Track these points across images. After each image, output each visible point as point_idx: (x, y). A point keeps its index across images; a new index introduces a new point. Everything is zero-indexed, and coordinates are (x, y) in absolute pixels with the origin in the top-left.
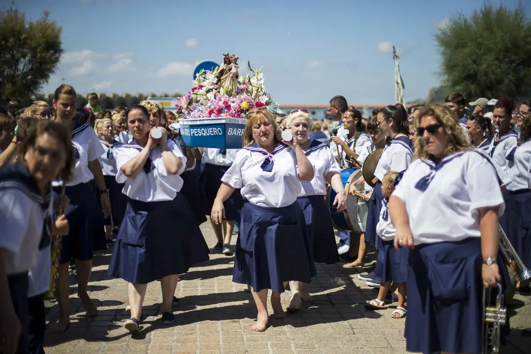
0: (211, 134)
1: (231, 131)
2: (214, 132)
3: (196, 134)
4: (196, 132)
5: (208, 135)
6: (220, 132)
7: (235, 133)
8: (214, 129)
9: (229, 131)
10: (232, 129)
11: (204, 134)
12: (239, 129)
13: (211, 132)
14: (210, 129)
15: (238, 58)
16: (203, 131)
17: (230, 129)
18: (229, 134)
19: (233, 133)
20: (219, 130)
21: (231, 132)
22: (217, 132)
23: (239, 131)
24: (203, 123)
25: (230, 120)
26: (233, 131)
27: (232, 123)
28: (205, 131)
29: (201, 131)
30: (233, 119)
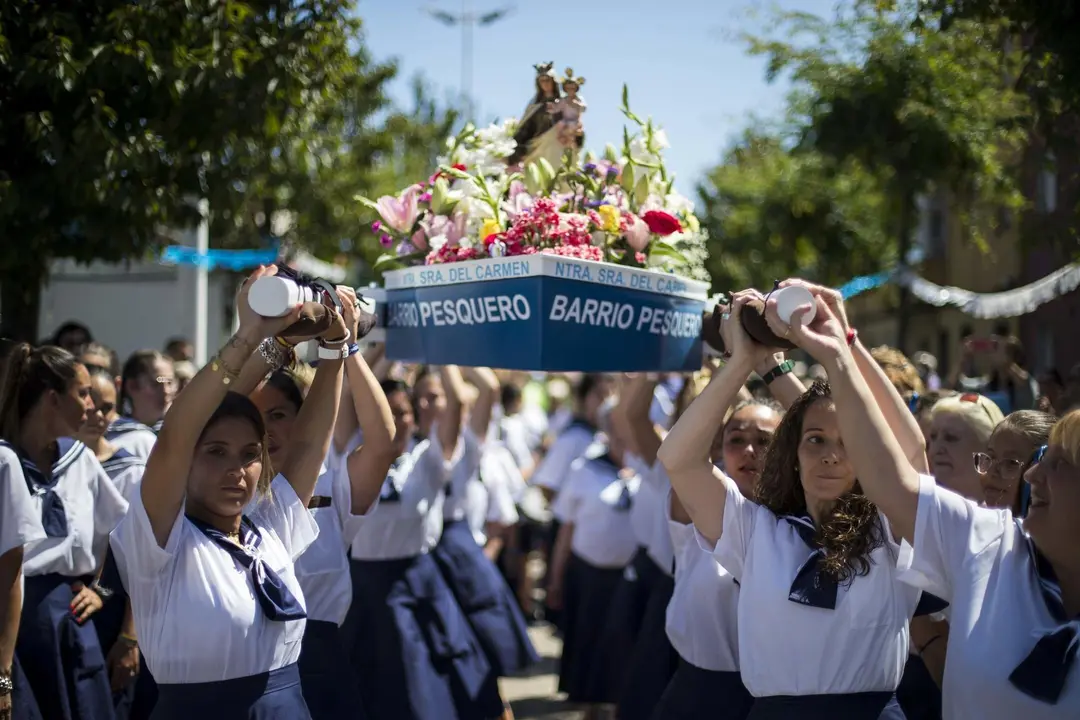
0: (492, 319)
1: (562, 308)
2: (502, 309)
3: (440, 318)
4: (437, 313)
5: (481, 320)
6: (523, 311)
7: (577, 315)
8: (501, 299)
9: (556, 306)
10: (565, 299)
11: (467, 320)
12: (589, 302)
13: (490, 309)
14: (488, 300)
15: (582, 80)
16: (462, 306)
17: (558, 298)
18: (553, 316)
19: (571, 313)
20: (520, 302)
21: (561, 310)
22: (512, 309)
23: (591, 307)
24: (464, 279)
25: (559, 264)
26: (567, 308)
27: (565, 276)
28: (470, 306)
29: (454, 309)
30: (569, 264)
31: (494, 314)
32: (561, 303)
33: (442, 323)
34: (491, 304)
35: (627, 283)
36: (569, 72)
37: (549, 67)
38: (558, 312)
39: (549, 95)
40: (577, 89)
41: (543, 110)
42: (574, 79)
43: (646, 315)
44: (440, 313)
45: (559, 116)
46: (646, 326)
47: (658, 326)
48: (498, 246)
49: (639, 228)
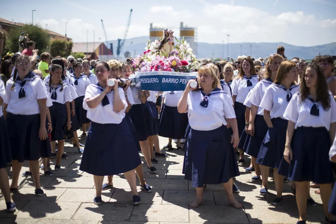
0: (152, 82)
2: (154, 80)
6: (157, 81)
7: (167, 81)
8: (154, 79)
11: (148, 82)
12: (169, 79)
14: (151, 79)
15: (173, 32)
18: (163, 82)
20: (157, 79)
23: (170, 80)
24: (148, 75)
25: (163, 73)
27: (164, 75)
28: (149, 80)
29: (146, 80)
30: (165, 73)
32: (164, 79)
33: (144, 82)
36: (171, 31)
37: (167, 30)
39: (167, 35)
40: (173, 34)
41: (166, 38)
43: (181, 80)
45: (169, 39)
46: (181, 82)
47: (184, 82)
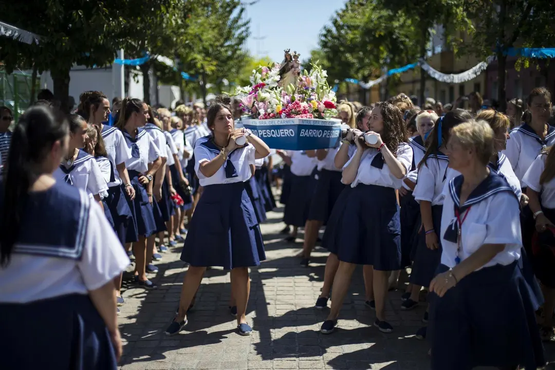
0: (282, 136)
1: (303, 133)
2: (286, 133)
3: (265, 135)
4: (264, 133)
5: (279, 136)
6: (292, 134)
8: (285, 130)
9: (302, 132)
10: (304, 130)
11: (274, 136)
12: (310, 130)
13: (282, 133)
14: (281, 130)
15: (299, 55)
16: (273, 132)
17: (302, 130)
18: (301, 135)
19: (306, 134)
20: (291, 131)
22: (289, 133)
23: (311, 132)
24: (274, 124)
25: (303, 121)
26: (305, 133)
27: (304, 124)
28: (275, 132)
29: (270, 133)
30: (305, 120)
31: (283, 134)
33: (266, 136)
34: (282, 132)
35: (320, 124)
36: (295, 52)
37: (289, 51)
38: (302, 134)
39: (289, 59)
40: (298, 58)
41: (287, 65)
42: (297, 55)
43: (325, 133)
44: (265, 133)
45: (292, 67)
46: (325, 136)
47: (329, 135)
48: (283, 115)
49: (322, 106)
